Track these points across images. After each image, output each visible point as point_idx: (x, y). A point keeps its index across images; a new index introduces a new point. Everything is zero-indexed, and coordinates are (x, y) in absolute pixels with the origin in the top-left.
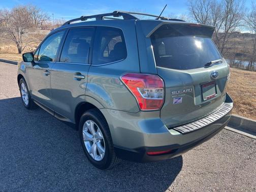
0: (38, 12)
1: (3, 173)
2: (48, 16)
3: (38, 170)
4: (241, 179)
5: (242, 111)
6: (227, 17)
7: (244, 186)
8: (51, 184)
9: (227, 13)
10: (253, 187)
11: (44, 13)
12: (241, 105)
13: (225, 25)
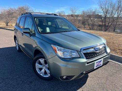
0: (29, 9)
1: (11, 73)
2: (33, 11)
3: (24, 72)
4: (110, 80)
5: (117, 53)
6: (118, 9)
7: (111, 83)
8: (29, 78)
9: (118, 7)
10: (114, 84)
11: (31, 9)
12: (118, 50)
13: (118, 13)
